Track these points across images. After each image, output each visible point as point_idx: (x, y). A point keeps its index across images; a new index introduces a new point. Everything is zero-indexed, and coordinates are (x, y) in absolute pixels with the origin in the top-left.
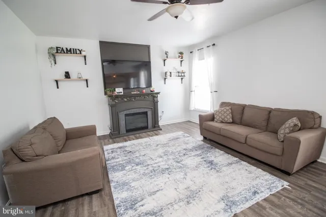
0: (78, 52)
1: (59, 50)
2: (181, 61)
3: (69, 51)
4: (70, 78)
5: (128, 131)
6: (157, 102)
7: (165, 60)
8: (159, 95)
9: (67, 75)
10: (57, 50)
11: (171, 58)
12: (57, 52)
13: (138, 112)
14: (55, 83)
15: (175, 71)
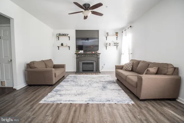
0: (67, 35)
1: (60, 35)
2: (117, 37)
3: (63, 35)
5: (83, 71)
6: (99, 58)
7: (107, 37)
8: (100, 55)
9: (62, 45)
10: (59, 35)
11: (110, 36)
12: (59, 36)
13: (89, 62)
14: (58, 47)
15: (112, 42)
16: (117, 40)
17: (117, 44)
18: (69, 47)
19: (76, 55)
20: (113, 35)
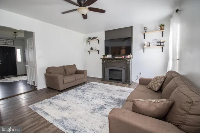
0: (96, 38)
1: (90, 39)
2: (163, 32)
3: (93, 38)
4: (92, 50)
5: (110, 79)
6: (129, 64)
7: (144, 34)
9: (92, 49)
13: (116, 69)
14: (88, 52)
15: (155, 41)
16: (163, 36)
17: (162, 44)
18: (98, 51)
19: (102, 60)
20: (156, 30)
